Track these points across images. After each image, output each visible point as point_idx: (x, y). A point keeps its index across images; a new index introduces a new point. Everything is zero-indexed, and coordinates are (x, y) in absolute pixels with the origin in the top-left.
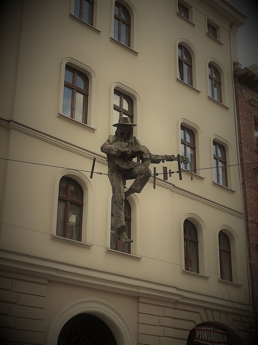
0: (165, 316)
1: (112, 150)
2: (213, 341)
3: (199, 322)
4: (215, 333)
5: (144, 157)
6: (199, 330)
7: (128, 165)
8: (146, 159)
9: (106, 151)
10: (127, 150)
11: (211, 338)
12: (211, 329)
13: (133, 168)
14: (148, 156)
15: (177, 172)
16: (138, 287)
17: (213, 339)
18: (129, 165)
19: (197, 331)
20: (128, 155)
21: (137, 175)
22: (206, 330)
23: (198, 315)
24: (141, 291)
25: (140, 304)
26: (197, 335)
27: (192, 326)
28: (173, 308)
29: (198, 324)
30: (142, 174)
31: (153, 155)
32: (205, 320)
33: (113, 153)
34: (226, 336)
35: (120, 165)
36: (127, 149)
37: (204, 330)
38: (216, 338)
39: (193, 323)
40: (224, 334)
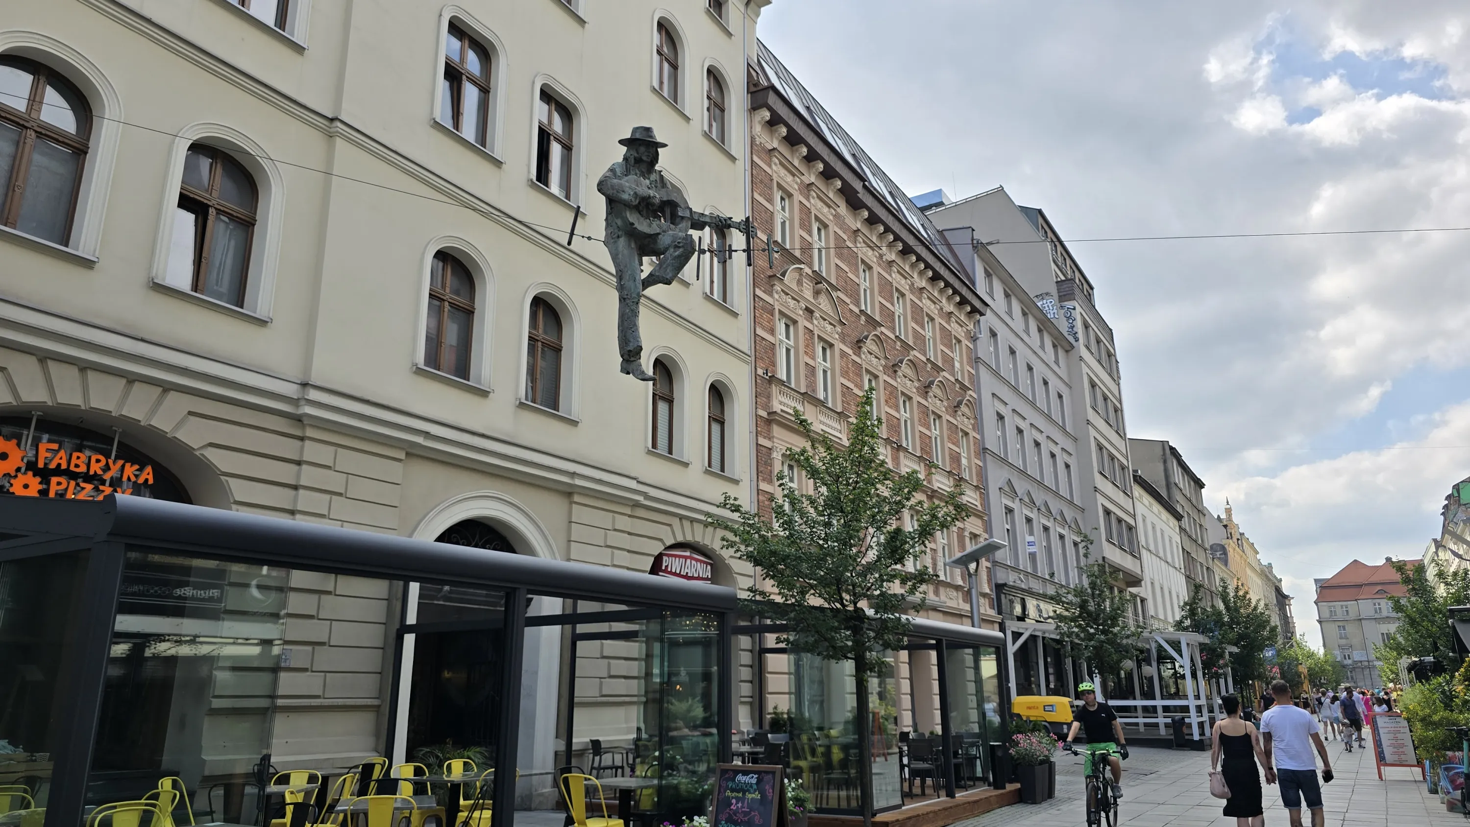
0: (615, 530)
1: (623, 191)
2: (689, 575)
3: (670, 542)
4: (693, 562)
5: (680, 214)
6: (669, 556)
7: (650, 226)
8: (683, 218)
9: (610, 192)
10: (652, 195)
11: (686, 571)
12: (688, 554)
13: (659, 234)
14: (688, 214)
15: (744, 251)
16: (573, 475)
17: (689, 571)
18: (652, 226)
19: (665, 558)
20: (653, 205)
21: (666, 249)
22: (680, 557)
23: (668, 528)
24: (578, 482)
25: (574, 506)
26: (664, 564)
27: (657, 548)
28: (630, 516)
29: (668, 544)
30: (679, 247)
31: (695, 212)
32: (680, 539)
33: (625, 197)
34: (709, 567)
35: (636, 225)
36: (652, 193)
37: (675, 556)
38: (693, 570)
39: (660, 543)
40: (707, 563)
